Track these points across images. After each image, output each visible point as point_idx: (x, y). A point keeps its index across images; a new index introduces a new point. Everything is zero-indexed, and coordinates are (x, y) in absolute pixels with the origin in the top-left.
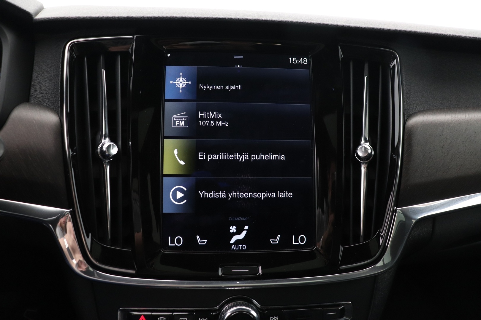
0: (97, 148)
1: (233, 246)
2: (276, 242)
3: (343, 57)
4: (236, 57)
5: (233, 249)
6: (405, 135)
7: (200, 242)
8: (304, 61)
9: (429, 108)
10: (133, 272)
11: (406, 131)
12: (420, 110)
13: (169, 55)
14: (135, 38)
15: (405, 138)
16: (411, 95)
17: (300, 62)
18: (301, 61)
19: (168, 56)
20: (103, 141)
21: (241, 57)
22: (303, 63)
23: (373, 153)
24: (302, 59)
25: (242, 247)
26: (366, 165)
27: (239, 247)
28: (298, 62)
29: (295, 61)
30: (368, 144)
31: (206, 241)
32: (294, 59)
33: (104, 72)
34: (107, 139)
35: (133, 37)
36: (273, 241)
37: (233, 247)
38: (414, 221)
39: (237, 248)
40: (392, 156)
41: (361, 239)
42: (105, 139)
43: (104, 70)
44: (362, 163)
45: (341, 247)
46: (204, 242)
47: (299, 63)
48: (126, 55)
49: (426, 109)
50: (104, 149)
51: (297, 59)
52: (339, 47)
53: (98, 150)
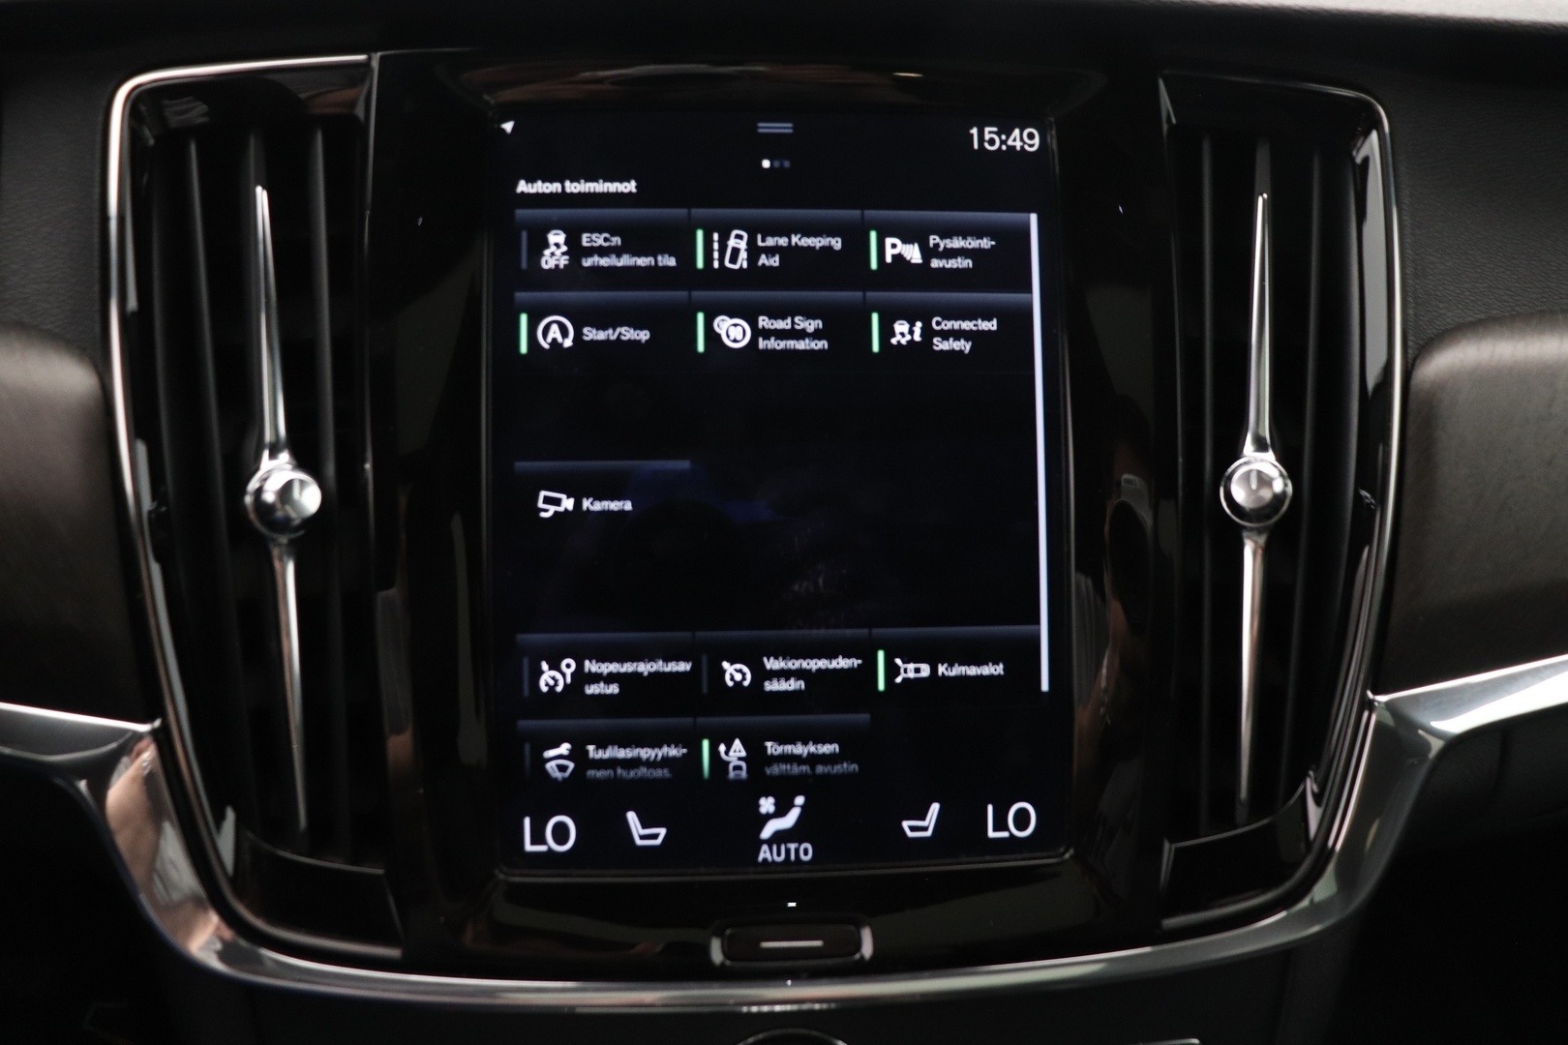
0: (243, 492)
1: (765, 847)
2: (925, 829)
3: (1174, 121)
4: (765, 128)
5: (765, 860)
6: (1411, 419)
7: (642, 837)
8: (1025, 140)
9: (1494, 312)
10: (393, 953)
11: (1412, 406)
12: (1463, 321)
13: (508, 126)
14: (375, 64)
15: (1410, 433)
16: (1432, 263)
17: (1010, 142)
18: (1015, 140)
19: (504, 131)
20: (266, 463)
21: (785, 128)
22: (1022, 147)
23: (1290, 489)
24: (1017, 132)
25: (797, 851)
26: (1262, 540)
27: (788, 851)
28: (1003, 142)
29: (992, 142)
30: (1270, 456)
31: (662, 832)
32: (990, 132)
33: (262, 196)
34: (285, 457)
35: (370, 59)
36: (913, 829)
37: (764, 853)
38: (1437, 745)
39: (779, 854)
40: (1358, 498)
41: (1241, 813)
42: (273, 455)
43: (264, 188)
44: (1244, 527)
45: (1167, 845)
46: (655, 836)
47: (1008, 147)
48: (344, 130)
49: (1482, 316)
50: (269, 497)
51: (999, 134)
52: (1161, 83)
53: (248, 499)
